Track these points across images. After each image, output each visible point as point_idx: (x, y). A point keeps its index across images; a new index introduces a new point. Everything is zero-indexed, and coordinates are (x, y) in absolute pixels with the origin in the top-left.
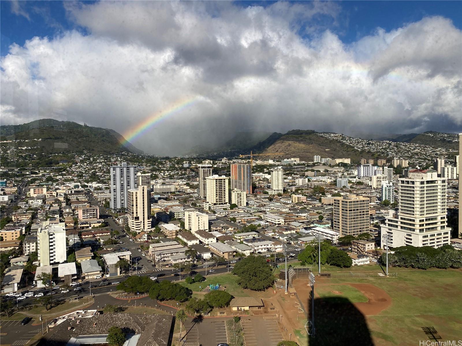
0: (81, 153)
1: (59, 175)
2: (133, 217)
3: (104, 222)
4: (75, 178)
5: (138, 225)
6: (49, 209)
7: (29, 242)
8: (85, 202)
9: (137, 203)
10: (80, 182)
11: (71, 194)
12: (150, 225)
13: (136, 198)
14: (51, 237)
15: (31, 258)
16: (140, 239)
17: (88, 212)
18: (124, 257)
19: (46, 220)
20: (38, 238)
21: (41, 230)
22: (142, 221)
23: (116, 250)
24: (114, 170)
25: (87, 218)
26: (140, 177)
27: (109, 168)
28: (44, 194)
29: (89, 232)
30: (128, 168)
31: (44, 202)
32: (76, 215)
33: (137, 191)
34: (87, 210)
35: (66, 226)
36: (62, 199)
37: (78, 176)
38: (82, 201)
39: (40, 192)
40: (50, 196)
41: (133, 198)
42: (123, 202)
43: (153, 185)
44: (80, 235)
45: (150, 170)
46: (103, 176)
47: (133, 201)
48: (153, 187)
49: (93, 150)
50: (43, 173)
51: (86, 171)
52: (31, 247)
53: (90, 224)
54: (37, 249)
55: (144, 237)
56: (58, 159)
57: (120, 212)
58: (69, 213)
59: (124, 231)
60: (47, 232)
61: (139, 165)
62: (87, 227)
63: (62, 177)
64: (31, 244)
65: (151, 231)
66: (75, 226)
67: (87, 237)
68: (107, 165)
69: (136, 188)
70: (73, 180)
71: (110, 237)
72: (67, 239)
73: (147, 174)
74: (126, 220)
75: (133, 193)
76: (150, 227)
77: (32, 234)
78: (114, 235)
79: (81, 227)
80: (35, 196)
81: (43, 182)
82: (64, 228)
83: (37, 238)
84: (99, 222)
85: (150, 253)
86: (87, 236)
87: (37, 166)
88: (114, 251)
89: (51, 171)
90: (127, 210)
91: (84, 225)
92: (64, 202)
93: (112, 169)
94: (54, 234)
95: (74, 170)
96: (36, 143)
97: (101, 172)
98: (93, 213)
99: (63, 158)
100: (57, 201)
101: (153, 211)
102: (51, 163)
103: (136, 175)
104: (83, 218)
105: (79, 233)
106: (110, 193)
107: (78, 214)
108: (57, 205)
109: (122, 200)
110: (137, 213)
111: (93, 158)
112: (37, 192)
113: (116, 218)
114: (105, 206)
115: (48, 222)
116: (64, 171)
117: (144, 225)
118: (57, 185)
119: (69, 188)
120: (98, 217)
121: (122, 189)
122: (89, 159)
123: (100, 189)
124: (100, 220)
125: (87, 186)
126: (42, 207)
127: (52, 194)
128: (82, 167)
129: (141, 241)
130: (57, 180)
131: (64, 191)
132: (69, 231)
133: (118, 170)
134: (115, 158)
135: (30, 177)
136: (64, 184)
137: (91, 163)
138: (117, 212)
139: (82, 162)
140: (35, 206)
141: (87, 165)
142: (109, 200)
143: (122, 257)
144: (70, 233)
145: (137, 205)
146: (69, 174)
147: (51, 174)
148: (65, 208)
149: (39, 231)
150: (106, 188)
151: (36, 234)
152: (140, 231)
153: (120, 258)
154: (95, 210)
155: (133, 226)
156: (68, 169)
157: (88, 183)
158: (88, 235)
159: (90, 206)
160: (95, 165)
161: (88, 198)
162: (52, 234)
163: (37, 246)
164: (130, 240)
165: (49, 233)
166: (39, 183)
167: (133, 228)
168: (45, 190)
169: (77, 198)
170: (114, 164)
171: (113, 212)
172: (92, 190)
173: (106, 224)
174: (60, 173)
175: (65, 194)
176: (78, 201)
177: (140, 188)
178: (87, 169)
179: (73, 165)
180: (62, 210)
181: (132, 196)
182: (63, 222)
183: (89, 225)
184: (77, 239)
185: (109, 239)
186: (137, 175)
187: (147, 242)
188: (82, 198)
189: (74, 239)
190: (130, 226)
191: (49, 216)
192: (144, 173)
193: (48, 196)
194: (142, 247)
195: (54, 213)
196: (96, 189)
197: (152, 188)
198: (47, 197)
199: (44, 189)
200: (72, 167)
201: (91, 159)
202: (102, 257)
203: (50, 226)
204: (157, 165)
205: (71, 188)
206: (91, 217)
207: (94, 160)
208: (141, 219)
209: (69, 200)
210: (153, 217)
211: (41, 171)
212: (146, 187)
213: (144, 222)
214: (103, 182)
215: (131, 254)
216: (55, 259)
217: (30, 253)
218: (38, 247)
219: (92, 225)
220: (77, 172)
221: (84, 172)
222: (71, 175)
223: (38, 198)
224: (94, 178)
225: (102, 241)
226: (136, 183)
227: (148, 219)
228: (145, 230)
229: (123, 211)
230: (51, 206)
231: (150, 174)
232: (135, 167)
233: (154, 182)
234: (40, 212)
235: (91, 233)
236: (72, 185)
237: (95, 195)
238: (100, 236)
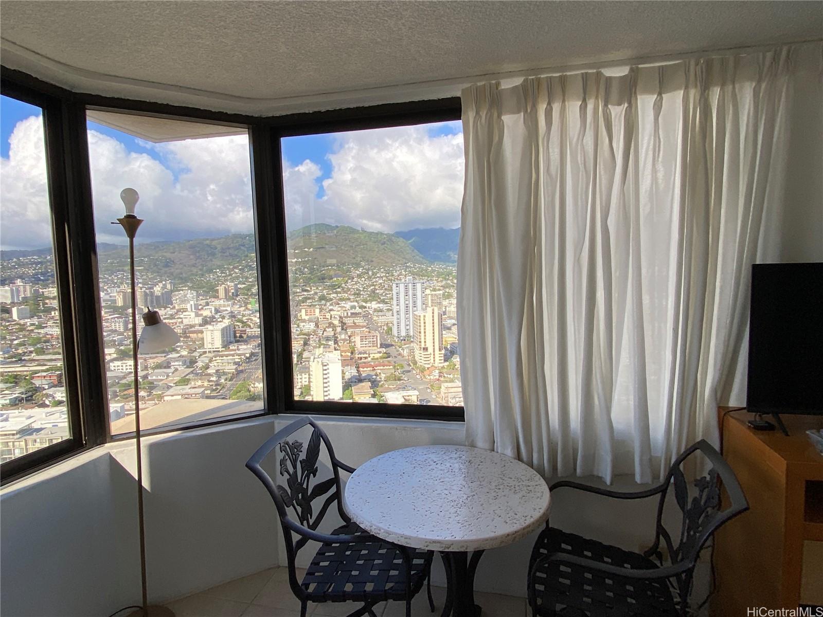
0: (358, 266)
1: (334, 293)
2: (421, 348)
3: (385, 353)
4: (352, 297)
5: (427, 357)
6: (323, 334)
7: (301, 373)
8: (363, 327)
9: (425, 329)
10: (357, 301)
11: (347, 317)
12: (443, 358)
13: (425, 323)
14: (325, 368)
15: (303, 391)
16: (429, 375)
17: (367, 339)
18: (410, 397)
19: (320, 347)
20: (311, 369)
21: (314, 358)
22: (432, 354)
23: (400, 388)
24: (397, 286)
25: (366, 347)
26: (430, 296)
27: (391, 284)
28: (316, 316)
29: (367, 365)
30: (414, 284)
31: (317, 325)
32: (353, 342)
33: (425, 314)
34: (365, 337)
35: (341, 355)
36: (336, 322)
37: (354, 294)
38: (360, 326)
39: (312, 313)
40: (323, 318)
41: (420, 323)
42: (408, 327)
43: (446, 307)
44: (358, 368)
45: (442, 286)
46: (384, 294)
47: (420, 326)
48: (446, 309)
49: (372, 261)
50: (315, 291)
51: (364, 288)
52: (303, 379)
53: (369, 354)
54: (309, 382)
55: (435, 374)
56: (332, 273)
57: (405, 340)
58: (344, 340)
59: (409, 365)
60: (320, 362)
61: (428, 280)
62: (366, 358)
63: (336, 295)
64: (303, 374)
65: (443, 367)
66: (352, 356)
67: (365, 372)
68: (389, 280)
69: (424, 310)
70: (349, 299)
71: (393, 371)
72: (343, 371)
73: (438, 292)
74: (412, 351)
75: (420, 316)
76: (443, 361)
77: (303, 364)
78: (398, 369)
79: (358, 358)
80: (307, 318)
81: (315, 302)
82: (340, 358)
83: (309, 369)
84: (380, 352)
85: (442, 394)
86: (365, 369)
87: (307, 281)
88: (398, 389)
89: (324, 288)
90: (413, 338)
91: (362, 356)
92: (340, 326)
93: (394, 286)
94: (328, 364)
95: (349, 286)
96: (308, 254)
97: (381, 290)
98: (373, 341)
99: (337, 272)
100: (331, 325)
101: (446, 341)
102: (323, 279)
103: (423, 292)
104: (361, 347)
105: (356, 365)
106: (393, 316)
107: (355, 342)
108: (331, 329)
109: (407, 325)
110: (425, 342)
111: (373, 272)
112: (309, 314)
113: (400, 347)
114: (386, 332)
115: (321, 349)
116: (339, 288)
117: (434, 358)
118: (331, 305)
119: (344, 309)
120: (379, 346)
121: (407, 312)
122: (368, 273)
123: (381, 311)
124: (381, 350)
125: (365, 307)
126: (314, 331)
127: (325, 316)
128: (359, 283)
129: (430, 379)
130: (331, 300)
131: (339, 313)
132: (345, 362)
133: (402, 286)
134: (399, 271)
135: (302, 295)
136: (339, 304)
137: (369, 278)
138: (401, 340)
139: (359, 276)
140: (307, 330)
141: (365, 280)
142: (391, 325)
143: (407, 398)
144: (346, 364)
145: (425, 332)
146: (345, 292)
147: (324, 291)
148: (340, 334)
149: (312, 360)
150: (388, 310)
151: (309, 364)
152: (429, 366)
153: (405, 399)
154: (375, 337)
155: (421, 359)
156: (343, 285)
157: (366, 302)
158: (367, 368)
159: (369, 332)
160: (374, 280)
161: (367, 322)
162: (326, 364)
163: (309, 378)
164: (418, 376)
165: (322, 363)
166: (311, 303)
167: (420, 361)
168: (317, 311)
169: (354, 321)
170: (397, 279)
171: (397, 341)
172: (371, 312)
173: (388, 355)
174: (334, 291)
175: (341, 317)
176: (355, 326)
177: (429, 310)
178: (365, 285)
179: (350, 281)
180: (336, 335)
181: (420, 320)
182: (338, 350)
183: (367, 355)
184: (354, 372)
185: (392, 374)
186: (425, 293)
187: (438, 380)
188: (359, 321)
189: (351, 372)
190: (417, 358)
191: (323, 342)
192: (434, 290)
193: (321, 318)
194: (432, 386)
195: (328, 339)
196: (375, 310)
197: (444, 310)
198: (319, 320)
199: (316, 309)
200: (348, 283)
201: (370, 273)
202: (383, 396)
203: (324, 355)
204: (450, 280)
205: (347, 309)
206: (370, 345)
207: (373, 275)
208: (430, 350)
209: (345, 324)
210: (446, 349)
211: (313, 288)
212: (436, 309)
213: (434, 355)
214: (383, 302)
215: (418, 393)
216: (329, 394)
217: (302, 385)
218: (311, 380)
219: (372, 356)
220: (354, 289)
221: (362, 289)
222: (347, 293)
223: (310, 321)
224: (374, 296)
225: (383, 376)
226: (424, 304)
227: (440, 350)
228: (436, 365)
229: (407, 339)
230: (325, 330)
231: (441, 292)
232: (423, 283)
233: (446, 303)
234: (313, 338)
235: (371, 366)
236: (348, 305)
237: (374, 319)
238: (381, 369)
